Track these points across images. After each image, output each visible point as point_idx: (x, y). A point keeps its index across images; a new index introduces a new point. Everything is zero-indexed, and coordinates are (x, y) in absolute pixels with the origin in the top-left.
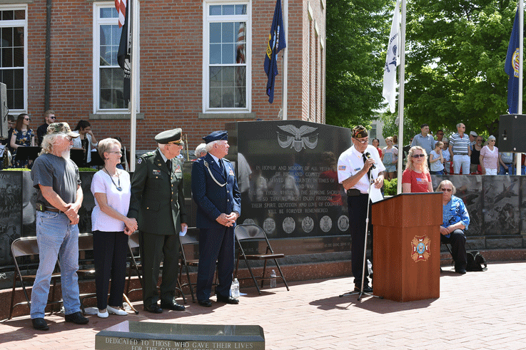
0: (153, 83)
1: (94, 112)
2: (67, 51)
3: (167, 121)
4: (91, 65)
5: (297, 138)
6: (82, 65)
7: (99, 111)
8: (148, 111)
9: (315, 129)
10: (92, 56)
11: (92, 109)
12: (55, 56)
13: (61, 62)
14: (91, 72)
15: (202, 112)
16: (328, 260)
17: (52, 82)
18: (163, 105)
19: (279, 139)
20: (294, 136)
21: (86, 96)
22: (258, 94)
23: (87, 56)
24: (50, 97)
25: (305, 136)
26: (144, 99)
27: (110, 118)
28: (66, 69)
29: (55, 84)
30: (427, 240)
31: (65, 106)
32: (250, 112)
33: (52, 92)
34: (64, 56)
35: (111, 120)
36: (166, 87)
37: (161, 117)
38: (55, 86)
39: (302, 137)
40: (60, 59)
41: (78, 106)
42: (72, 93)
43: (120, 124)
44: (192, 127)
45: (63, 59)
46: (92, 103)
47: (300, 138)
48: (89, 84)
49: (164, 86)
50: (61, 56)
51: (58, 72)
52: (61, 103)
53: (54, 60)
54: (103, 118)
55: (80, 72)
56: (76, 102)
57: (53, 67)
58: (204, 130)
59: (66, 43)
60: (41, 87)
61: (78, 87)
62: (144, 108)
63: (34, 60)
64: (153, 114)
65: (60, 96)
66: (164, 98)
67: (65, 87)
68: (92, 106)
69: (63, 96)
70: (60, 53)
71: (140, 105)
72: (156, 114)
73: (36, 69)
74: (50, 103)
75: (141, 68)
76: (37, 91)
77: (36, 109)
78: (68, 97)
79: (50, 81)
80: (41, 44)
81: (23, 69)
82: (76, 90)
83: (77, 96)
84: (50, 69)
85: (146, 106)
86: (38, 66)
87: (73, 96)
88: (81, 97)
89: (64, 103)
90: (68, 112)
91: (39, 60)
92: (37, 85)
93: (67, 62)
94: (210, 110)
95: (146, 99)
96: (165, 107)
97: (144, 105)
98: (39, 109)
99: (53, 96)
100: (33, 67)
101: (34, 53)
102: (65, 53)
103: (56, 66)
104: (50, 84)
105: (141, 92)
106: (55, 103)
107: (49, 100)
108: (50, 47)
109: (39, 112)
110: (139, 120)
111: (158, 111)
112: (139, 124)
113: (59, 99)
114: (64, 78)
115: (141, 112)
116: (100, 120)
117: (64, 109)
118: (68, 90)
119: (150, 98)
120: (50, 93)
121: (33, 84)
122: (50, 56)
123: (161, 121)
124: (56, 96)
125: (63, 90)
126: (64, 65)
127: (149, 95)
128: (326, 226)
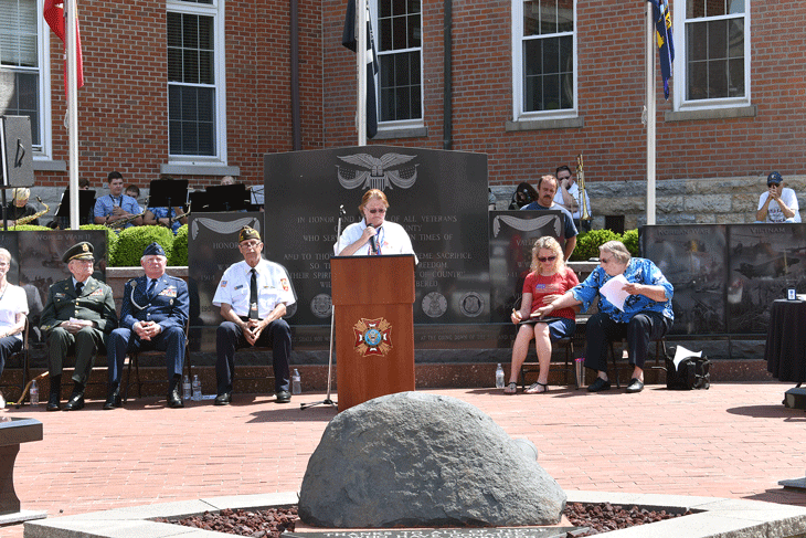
0: (597, 61)
1: (515, 119)
2: (475, 16)
3: (618, 128)
4: (508, 37)
6: (495, 38)
7: (523, 116)
8: (590, 112)
9: (412, 157)
10: (510, 20)
11: (511, 113)
12: (459, 26)
13: (466, 35)
14: (509, 48)
15: (672, 108)
16: (428, 361)
17: (455, 71)
18: (611, 99)
19: (340, 177)
20: (370, 170)
21: (502, 91)
22: (760, 70)
23: (502, 21)
24: (452, 95)
25: (392, 169)
26: (584, 90)
27: (535, 127)
28: (474, 46)
29: (459, 73)
30: (384, 325)
31: (473, 110)
32: (749, 104)
33: (455, 87)
34: (471, 24)
35: (536, 131)
36: (616, 67)
37: (608, 122)
38: (459, 77)
39: (384, 170)
40: (466, 30)
41: (491, 109)
42: (482, 87)
43: (550, 137)
45: (470, 30)
46: (511, 102)
47: (380, 173)
48: (505, 69)
49: (614, 65)
50: (466, 25)
51: (464, 52)
52: (468, 105)
53: (457, 32)
54: (524, 128)
55: (492, 49)
56: (489, 103)
57: (456, 45)
58: (674, 142)
60: (440, 80)
61: (490, 76)
62: (584, 108)
63: (430, 34)
64: (597, 118)
65: (467, 94)
66: (613, 88)
67: (472, 77)
68: (511, 108)
69: (471, 94)
70: (466, 19)
71: (579, 102)
72: (602, 117)
73: (435, 50)
74: (452, 106)
75: (578, 35)
76: (435, 86)
77: (435, 118)
78: (478, 93)
79: (452, 69)
80: (439, 6)
81: (419, 52)
82: (488, 81)
83: (489, 92)
84: (452, 48)
85: (588, 104)
86: (436, 45)
87: (484, 93)
88: (494, 92)
89: (471, 104)
90: (477, 120)
91: (437, 33)
92: (436, 76)
93: (474, 35)
94: (686, 105)
95: (587, 90)
96: (615, 103)
97: (584, 102)
98: (438, 118)
99: (457, 95)
100: (429, 46)
101: (431, 23)
102: (473, 18)
103: (460, 41)
104: (452, 74)
105: (579, 80)
106: (459, 105)
107: (452, 101)
108: (451, 10)
109: (438, 123)
110: (577, 129)
111: (604, 112)
112: (576, 136)
113: (465, 99)
114: (471, 62)
115: (579, 113)
116: (521, 131)
117: (471, 116)
118: (477, 82)
119: (592, 90)
120: (452, 90)
121: (430, 76)
122: (452, 26)
123: (610, 128)
124: (460, 95)
125: (470, 83)
126: (471, 41)
127: (590, 84)
128: (434, 308)
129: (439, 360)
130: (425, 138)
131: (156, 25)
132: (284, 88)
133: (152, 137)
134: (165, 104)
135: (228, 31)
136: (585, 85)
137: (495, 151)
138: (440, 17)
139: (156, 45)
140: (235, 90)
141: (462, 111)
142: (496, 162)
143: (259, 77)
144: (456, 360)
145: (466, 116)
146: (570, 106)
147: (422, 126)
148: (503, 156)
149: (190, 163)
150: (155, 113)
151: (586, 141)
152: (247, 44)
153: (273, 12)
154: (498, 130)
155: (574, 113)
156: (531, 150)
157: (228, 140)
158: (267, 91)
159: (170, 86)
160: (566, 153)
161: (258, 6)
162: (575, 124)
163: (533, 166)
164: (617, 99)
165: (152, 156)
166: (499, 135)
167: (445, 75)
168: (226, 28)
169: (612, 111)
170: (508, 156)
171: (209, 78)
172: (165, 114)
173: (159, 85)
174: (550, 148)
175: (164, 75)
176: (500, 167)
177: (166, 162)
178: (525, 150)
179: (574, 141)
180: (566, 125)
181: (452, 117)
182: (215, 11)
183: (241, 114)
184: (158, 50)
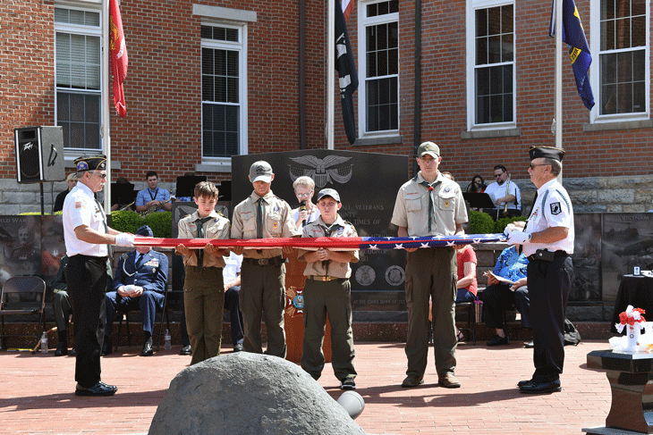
0: (531, 84)
1: (469, 130)
2: (438, 50)
3: (547, 137)
4: (463, 66)
5: (318, 171)
6: (454, 67)
7: (475, 127)
8: (526, 124)
9: (348, 159)
10: (465, 53)
11: (466, 125)
12: (427, 57)
13: (432, 65)
14: (464, 75)
15: (589, 121)
17: (423, 92)
18: (542, 114)
19: (291, 173)
20: (315, 169)
21: (459, 108)
23: (459, 53)
24: (421, 111)
25: (332, 167)
26: (521, 107)
27: (483, 136)
28: (437, 73)
29: (426, 94)
31: (437, 123)
32: (648, 118)
33: (423, 105)
34: (435, 56)
35: (484, 139)
36: (546, 89)
37: (539, 132)
38: (426, 97)
39: (326, 169)
40: (431, 61)
41: (450, 122)
42: (443, 105)
43: (494, 144)
44: (577, 144)
45: (434, 61)
46: (466, 116)
47: (323, 171)
48: (462, 91)
49: (544, 87)
50: (432, 57)
51: (430, 78)
52: (433, 119)
53: (425, 62)
54: (475, 136)
55: (451, 76)
56: (449, 117)
57: (424, 72)
58: (590, 148)
59: (438, 38)
60: (412, 99)
61: (449, 96)
62: (521, 121)
63: (405, 64)
64: (531, 129)
65: (431, 110)
66: (543, 105)
67: (436, 97)
68: (465, 121)
69: (435, 110)
70: (432, 52)
71: (517, 116)
72: (534, 128)
73: (408, 76)
74: (420, 119)
75: (517, 64)
76: (408, 104)
77: (408, 129)
78: (440, 110)
79: (421, 91)
80: (411, 42)
81: (396, 78)
82: (448, 100)
83: (449, 109)
84: (420, 74)
85: (524, 118)
86: (409, 72)
87: (445, 109)
88: (452, 109)
89: (436, 118)
90: (439, 131)
91: (410, 63)
92: (409, 96)
93: (438, 64)
94: (599, 119)
95: (523, 107)
96: (545, 117)
97: (521, 116)
98: (410, 128)
99: (424, 111)
100: (404, 73)
101: (405, 55)
102: (437, 52)
103: (426, 70)
104: (421, 95)
105: (517, 99)
106: (426, 119)
107: (420, 115)
108: (421, 45)
109: (410, 133)
110: (515, 137)
111: (536, 124)
112: (515, 143)
113: (430, 114)
114: (435, 85)
115: (518, 125)
116: (473, 139)
117: (435, 127)
118: (440, 101)
119: (527, 107)
120: (421, 107)
121: (404, 97)
122: (421, 58)
123: (540, 137)
124: (427, 111)
125: (435, 102)
126: (435, 69)
127: (526, 102)
128: (366, 278)
129: (368, 320)
130: (400, 144)
131: (193, 58)
132: (294, 106)
133: (188, 143)
134: (200, 118)
135: (250, 63)
136: (522, 103)
137: (453, 155)
138: (412, 50)
139: (193, 73)
140: (255, 107)
141: (428, 123)
142: (454, 163)
143: (273, 97)
144: (381, 319)
145: (431, 127)
146: (512, 120)
147: (398, 135)
148: (459, 158)
149: (219, 164)
150: (192, 125)
151: (522, 147)
152: (265, 72)
153: (286, 48)
154: (455, 138)
155: (514, 124)
156: (481, 153)
157: (249, 146)
158: (280, 108)
159: (204, 104)
160: (507, 156)
161: (274, 43)
162: (514, 134)
163: (482, 166)
164: (547, 114)
165: (188, 158)
166: (456, 142)
167: (416, 95)
168: (248, 60)
169: (541, 124)
170: (463, 159)
171: (235, 98)
172: (200, 126)
173: (195, 103)
174: (495, 152)
175: (199, 96)
176: (457, 167)
177: (200, 162)
178: (476, 154)
179: (513, 147)
180: (507, 134)
181: (420, 128)
182: (240, 47)
183: (259, 126)
184: (194, 76)
